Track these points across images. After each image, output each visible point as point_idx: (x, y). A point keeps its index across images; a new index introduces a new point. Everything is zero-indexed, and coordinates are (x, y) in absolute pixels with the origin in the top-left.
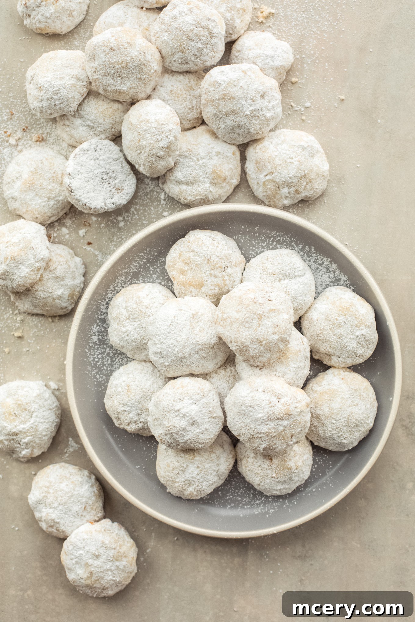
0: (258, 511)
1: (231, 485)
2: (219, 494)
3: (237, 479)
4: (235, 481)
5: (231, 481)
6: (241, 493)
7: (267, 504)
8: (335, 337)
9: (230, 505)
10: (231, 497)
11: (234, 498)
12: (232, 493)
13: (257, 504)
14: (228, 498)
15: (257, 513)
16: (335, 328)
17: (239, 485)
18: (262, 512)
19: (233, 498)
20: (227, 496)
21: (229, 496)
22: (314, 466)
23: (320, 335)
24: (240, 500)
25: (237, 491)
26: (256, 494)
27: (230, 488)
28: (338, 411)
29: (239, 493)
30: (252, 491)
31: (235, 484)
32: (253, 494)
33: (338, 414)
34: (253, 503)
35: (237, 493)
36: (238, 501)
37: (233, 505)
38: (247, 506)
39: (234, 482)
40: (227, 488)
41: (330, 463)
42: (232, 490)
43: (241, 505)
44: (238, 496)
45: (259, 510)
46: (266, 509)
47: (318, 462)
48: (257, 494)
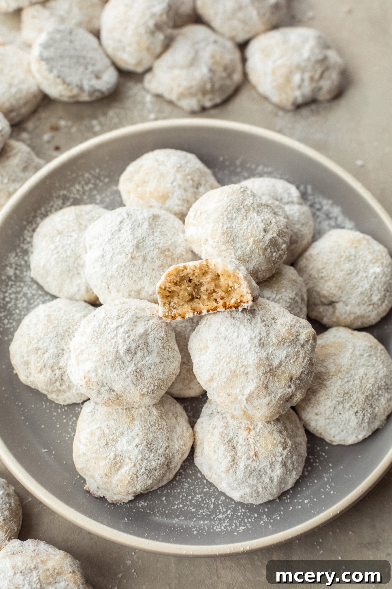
0: (220, 528)
1: (182, 488)
2: (162, 501)
3: (192, 479)
4: (188, 483)
5: (183, 482)
6: (197, 501)
7: (235, 519)
8: (342, 273)
9: (178, 519)
10: (181, 506)
11: (186, 508)
12: (183, 501)
13: (220, 520)
14: (175, 507)
15: (220, 530)
16: (342, 262)
17: (195, 488)
18: (227, 530)
19: (183, 507)
20: (175, 504)
21: (178, 505)
22: (307, 468)
23: (322, 271)
24: (194, 512)
25: (190, 497)
26: (219, 504)
27: (181, 492)
28: (348, 369)
29: (193, 501)
30: (213, 500)
31: (189, 487)
32: (214, 504)
33: (347, 373)
34: (214, 518)
35: (190, 501)
36: (191, 513)
37: (183, 518)
38: (203, 521)
39: (186, 484)
40: (175, 493)
41: (330, 465)
42: (183, 496)
43: (195, 519)
44: (191, 506)
45: (222, 528)
46: (234, 527)
47: (313, 463)
48: (221, 504)
